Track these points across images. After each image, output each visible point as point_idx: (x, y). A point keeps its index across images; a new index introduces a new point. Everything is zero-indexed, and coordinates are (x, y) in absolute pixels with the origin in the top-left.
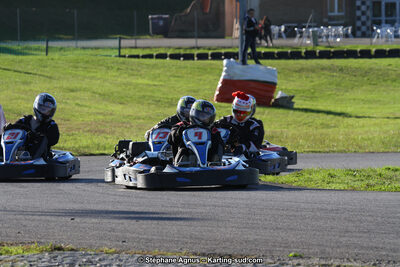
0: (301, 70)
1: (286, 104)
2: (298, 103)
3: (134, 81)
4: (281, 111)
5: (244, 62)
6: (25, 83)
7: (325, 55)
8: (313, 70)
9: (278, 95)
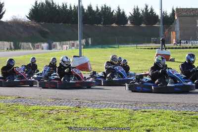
0: (180, 52)
1: (173, 60)
2: (176, 60)
3: (135, 54)
4: (171, 62)
5: (162, 50)
6: (105, 55)
7: (183, 48)
8: (183, 52)
9: (171, 58)
